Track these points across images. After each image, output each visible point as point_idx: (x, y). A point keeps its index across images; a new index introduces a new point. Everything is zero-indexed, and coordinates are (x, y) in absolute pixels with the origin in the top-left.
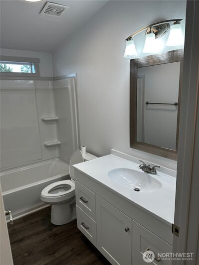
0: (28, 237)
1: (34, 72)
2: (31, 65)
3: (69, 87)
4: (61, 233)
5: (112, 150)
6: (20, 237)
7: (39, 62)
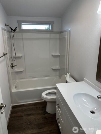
0: (33, 114)
1: (50, 29)
2: (50, 25)
3: (66, 37)
4: (49, 118)
5: (85, 79)
6: (30, 113)
7: (53, 23)
